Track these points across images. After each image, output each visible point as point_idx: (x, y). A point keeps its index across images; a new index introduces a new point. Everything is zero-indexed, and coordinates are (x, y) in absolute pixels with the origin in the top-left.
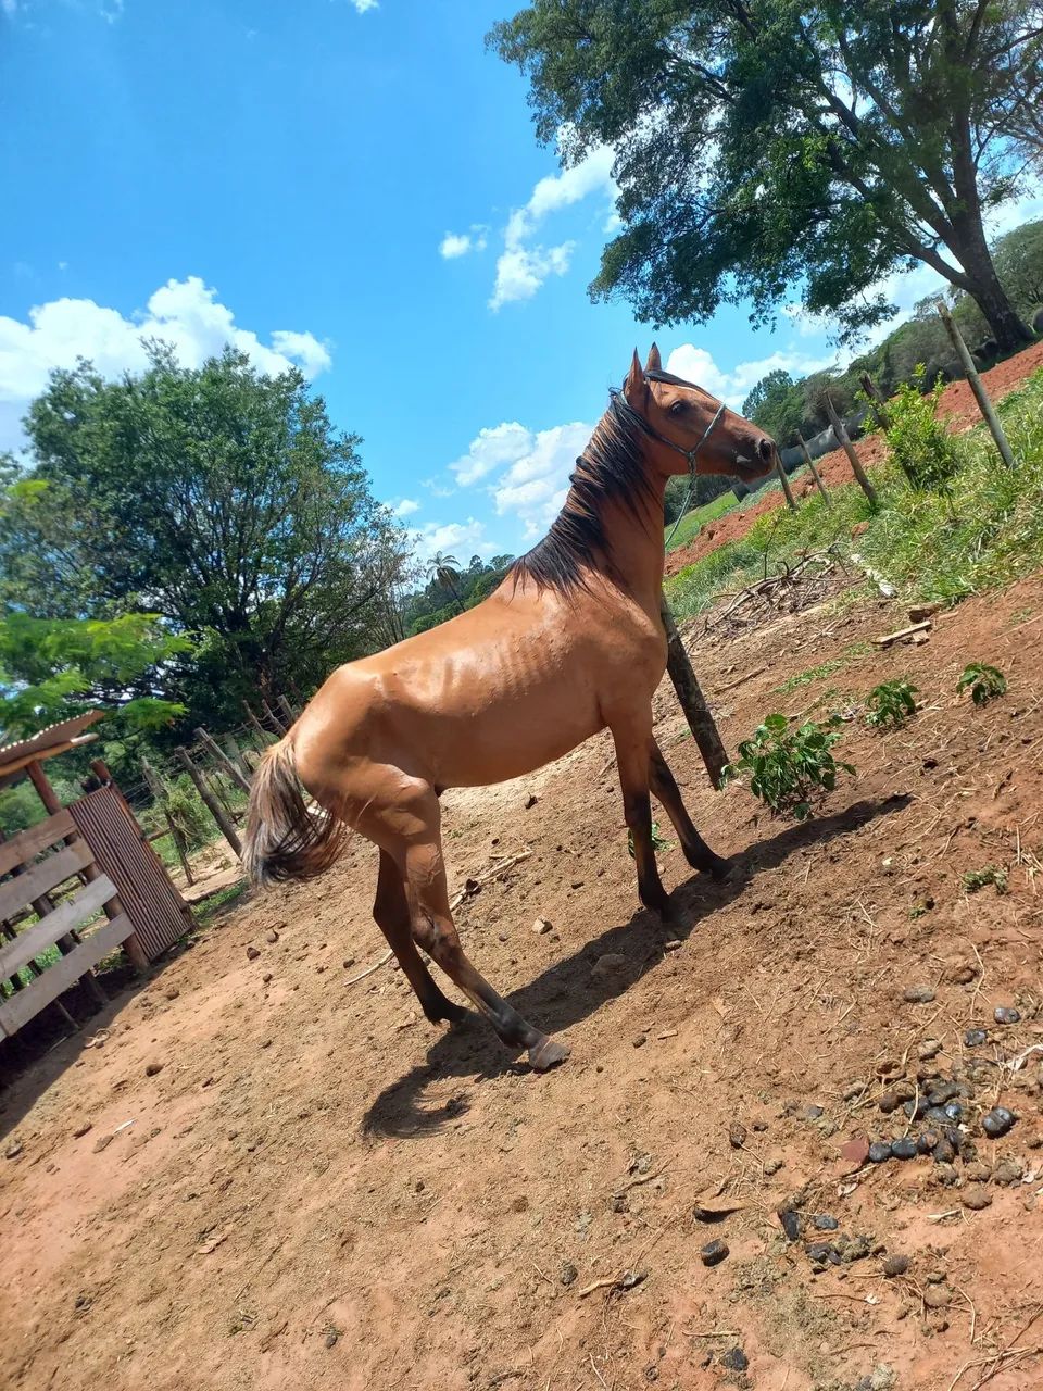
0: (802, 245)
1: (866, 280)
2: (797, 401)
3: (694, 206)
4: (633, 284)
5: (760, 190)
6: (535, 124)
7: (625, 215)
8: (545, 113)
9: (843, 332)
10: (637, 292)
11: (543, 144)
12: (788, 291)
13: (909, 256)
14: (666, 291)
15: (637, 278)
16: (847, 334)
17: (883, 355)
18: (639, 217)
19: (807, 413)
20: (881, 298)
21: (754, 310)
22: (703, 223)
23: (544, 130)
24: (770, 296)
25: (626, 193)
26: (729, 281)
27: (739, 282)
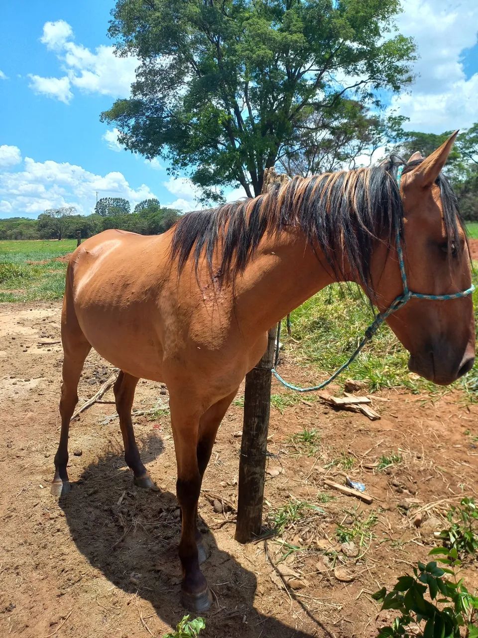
0: (202, 153)
1: (218, 182)
2: (160, 216)
3: (164, 108)
4: (123, 124)
5: (195, 119)
6: (110, 25)
7: (134, 92)
8: (117, 23)
9: (203, 197)
10: (123, 128)
11: (110, 36)
12: (188, 167)
13: (239, 182)
14: (137, 136)
15: (126, 122)
16: (203, 199)
18: (140, 97)
19: (162, 223)
20: (222, 192)
21: (171, 167)
22: (165, 117)
23: (113, 30)
24: (180, 165)
25: (138, 83)
26: (166, 149)
27: (169, 152)
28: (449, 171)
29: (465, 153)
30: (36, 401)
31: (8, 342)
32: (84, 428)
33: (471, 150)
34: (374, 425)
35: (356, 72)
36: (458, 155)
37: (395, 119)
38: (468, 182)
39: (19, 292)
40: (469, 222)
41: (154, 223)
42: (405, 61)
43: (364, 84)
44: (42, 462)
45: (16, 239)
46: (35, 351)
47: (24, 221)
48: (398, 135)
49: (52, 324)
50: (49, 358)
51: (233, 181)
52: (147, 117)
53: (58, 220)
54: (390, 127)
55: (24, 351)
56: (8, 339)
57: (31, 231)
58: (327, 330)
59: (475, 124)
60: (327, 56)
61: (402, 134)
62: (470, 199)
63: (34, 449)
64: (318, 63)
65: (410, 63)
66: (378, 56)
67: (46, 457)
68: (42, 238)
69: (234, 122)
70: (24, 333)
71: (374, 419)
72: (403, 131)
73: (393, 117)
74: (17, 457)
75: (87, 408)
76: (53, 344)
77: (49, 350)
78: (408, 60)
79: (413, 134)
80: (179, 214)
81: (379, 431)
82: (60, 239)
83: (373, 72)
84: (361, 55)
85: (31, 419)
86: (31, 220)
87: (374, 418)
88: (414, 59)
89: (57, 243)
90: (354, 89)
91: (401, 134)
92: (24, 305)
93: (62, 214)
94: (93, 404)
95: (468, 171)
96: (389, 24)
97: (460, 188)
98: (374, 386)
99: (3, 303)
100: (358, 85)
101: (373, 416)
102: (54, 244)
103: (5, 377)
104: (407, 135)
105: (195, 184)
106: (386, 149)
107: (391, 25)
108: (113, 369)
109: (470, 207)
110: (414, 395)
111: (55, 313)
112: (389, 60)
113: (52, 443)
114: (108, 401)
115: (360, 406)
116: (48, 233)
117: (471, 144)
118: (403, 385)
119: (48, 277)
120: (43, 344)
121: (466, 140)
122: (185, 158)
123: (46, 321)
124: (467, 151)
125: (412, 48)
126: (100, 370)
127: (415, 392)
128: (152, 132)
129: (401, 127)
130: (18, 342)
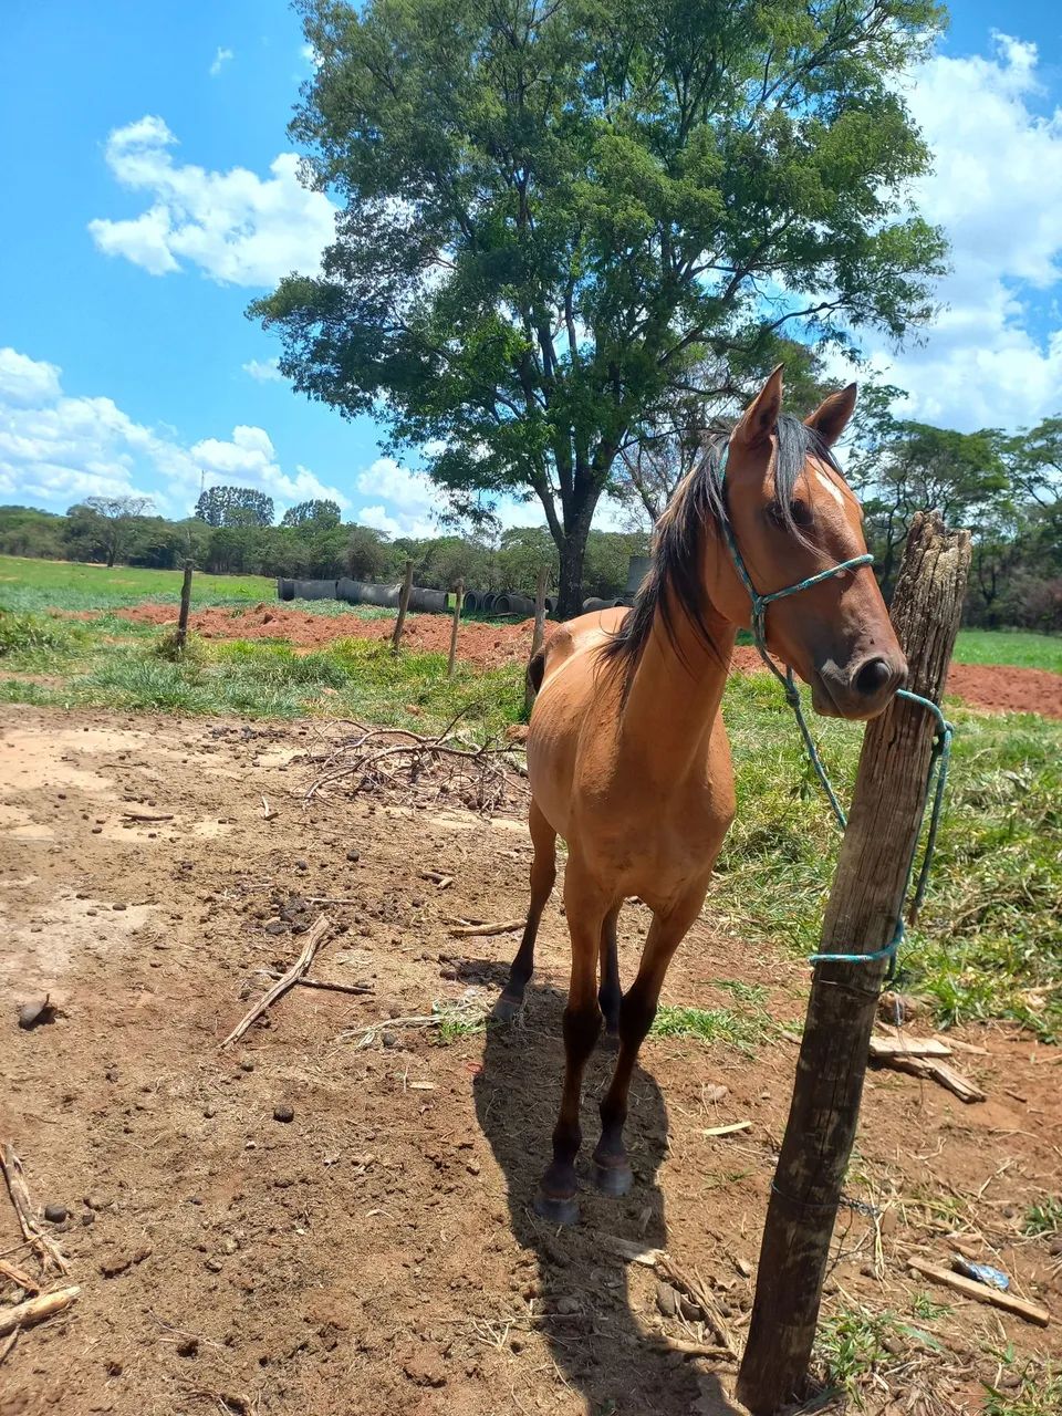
0: (459, 417)
1: (486, 484)
2: (341, 539)
3: (390, 309)
4: (296, 332)
6: (294, 114)
7: (327, 266)
9: (449, 513)
10: (295, 341)
12: (425, 445)
13: (532, 489)
15: (302, 328)
16: (450, 518)
17: (427, 549)
18: (337, 279)
19: (344, 555)
20: (492, 505)
21: (387, 439)
22: (389, 329)
23: (300, 128)
24: (408, 437)
25: (340, 247)
26: (382, 398)
27: (389, 406)
28: (982, 513)
29: (1020, 480)
30: (154, 966)
31: (52, 805)
32: (283, 1049)
33: (1033, 475)
34: (974, 1114)
35: (810, 284)
36: (1005, 482)
37: (878, 390)
38: (1019, 543)
39: (49, 684)
40: (1015, 628)
41: (325, 553)
42: (920, 275)
43: (827, 310)
44: (200, 1129)
45: (12, 552)
46: (116, 832)
47: (35, 516)
48: (880, 427)
49: (143, 769)
50: (158, 854)
51: (519, 485)
52: (350, 323)
53: (113, 522)
54: (864, 408)
55: (94, 832)
56: (50, 797)
57: (49, 540)
58: (793, 856)
59: (1045, 420)
60: (756, 243)
61: (890, 426)
62: (1018, 578)
63: (172, 1091)
64: (735, 255)
65: (930, 280)
66: (867, 255)
67: (207, 1116)
68: (70, 557)
69: (536, 360)
70: (81, 785)
71: (972, 1100)
72: (891, 418)
73: (874, 386)
74: (138, 1109)
75: (280, 996)
76: (158, 819)
77: (152, 836)
78: (927, 272)
79: (912, 427)
80: (383, 539)
81: (990, 1133)
82: (110, 565)
83: (850, 287)
84: (830, 249)
85: (152, 1010)
86: (50, 515)
87: (971, 1097)
88: (941, 273)
89: (104, 572)
90: (805, 319)
91: (887, 424)
92: (68, 716)
93: (122, 511)
94: (291, 986)
95: (1021, 519)
96: (898, 196)
97: (1000, 554)
98: (947, 1014)
99: (18, 706)
100: (815, 311)
101: (969, 1092)
102: (96, 572)
103: (63, 892)
104: (900, 427)
105: (436, 482)
106: (851, 452)
107: (903, 197)
108: (314, 899)
109: (1017, 598)
110: (1044, 1047)
111: (143, 744)
112: (887, 267)
113: (212, 1079)
114: (326, 983)
115: (931, 1064)
116: (85, 548)
117: (1034, 463)
118: (1011, 1019)
119: (106, 652)
120: (135, 818)
121: (1022, 451)
122: (422, 424)
123: (127, 760)
124: (1024, 477)
125: (940, 249)
126: (285, 898)
127: (1048, 1040)
128: (357, 359)
129: (890, 409)
130: (71, 804)
